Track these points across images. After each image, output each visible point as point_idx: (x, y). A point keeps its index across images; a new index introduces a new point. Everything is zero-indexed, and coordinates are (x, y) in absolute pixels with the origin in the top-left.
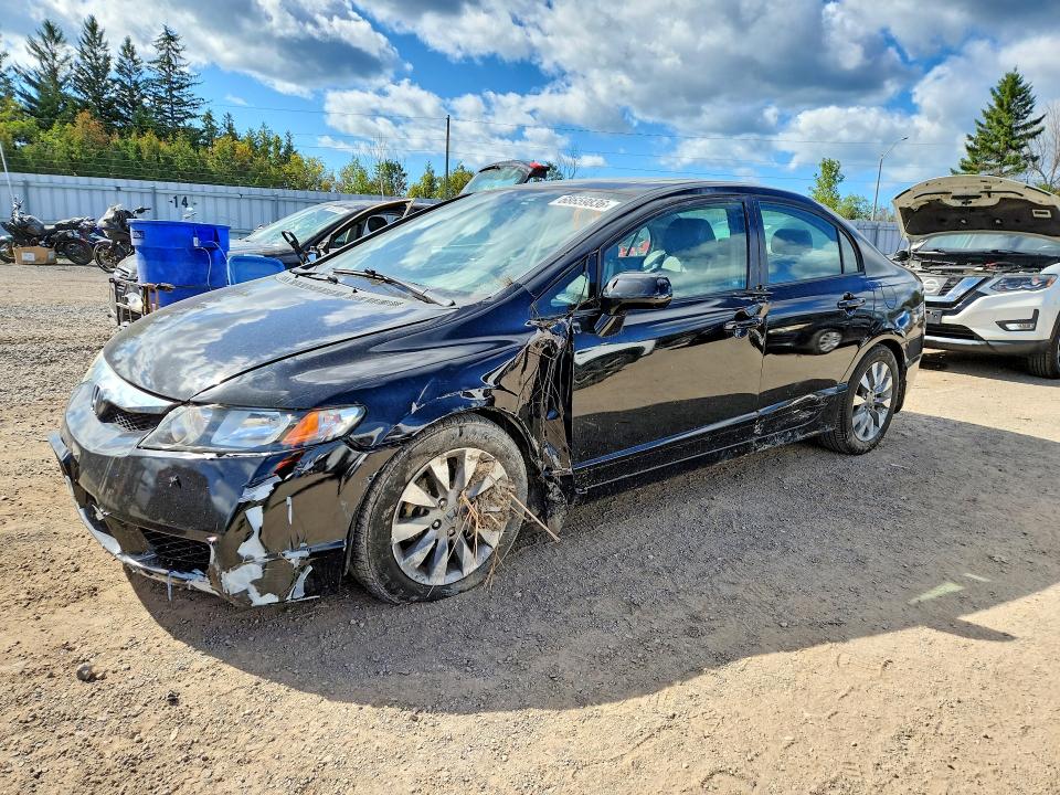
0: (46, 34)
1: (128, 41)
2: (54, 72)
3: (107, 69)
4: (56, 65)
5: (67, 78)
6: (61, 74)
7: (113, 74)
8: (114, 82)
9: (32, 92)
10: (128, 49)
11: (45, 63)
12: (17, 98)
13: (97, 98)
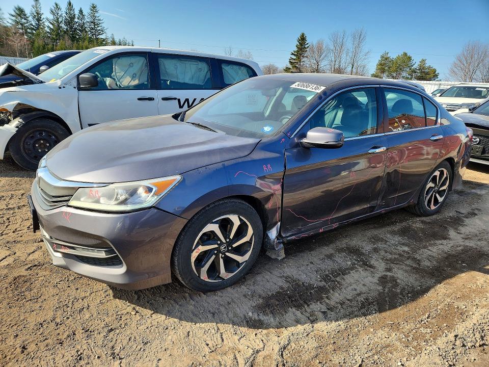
0: (55, 6)
1: (81, 9)
2: (58, 19)
3: (74, 18)
4: (58, 17)
5: (61, 22)
6: (60, 20)
7: (76, 20)
8: (77, 23)
9: (51, 26)
10: (81, 11)
11: (55, 17)
12: (46, 29)
13: (71, 28)
